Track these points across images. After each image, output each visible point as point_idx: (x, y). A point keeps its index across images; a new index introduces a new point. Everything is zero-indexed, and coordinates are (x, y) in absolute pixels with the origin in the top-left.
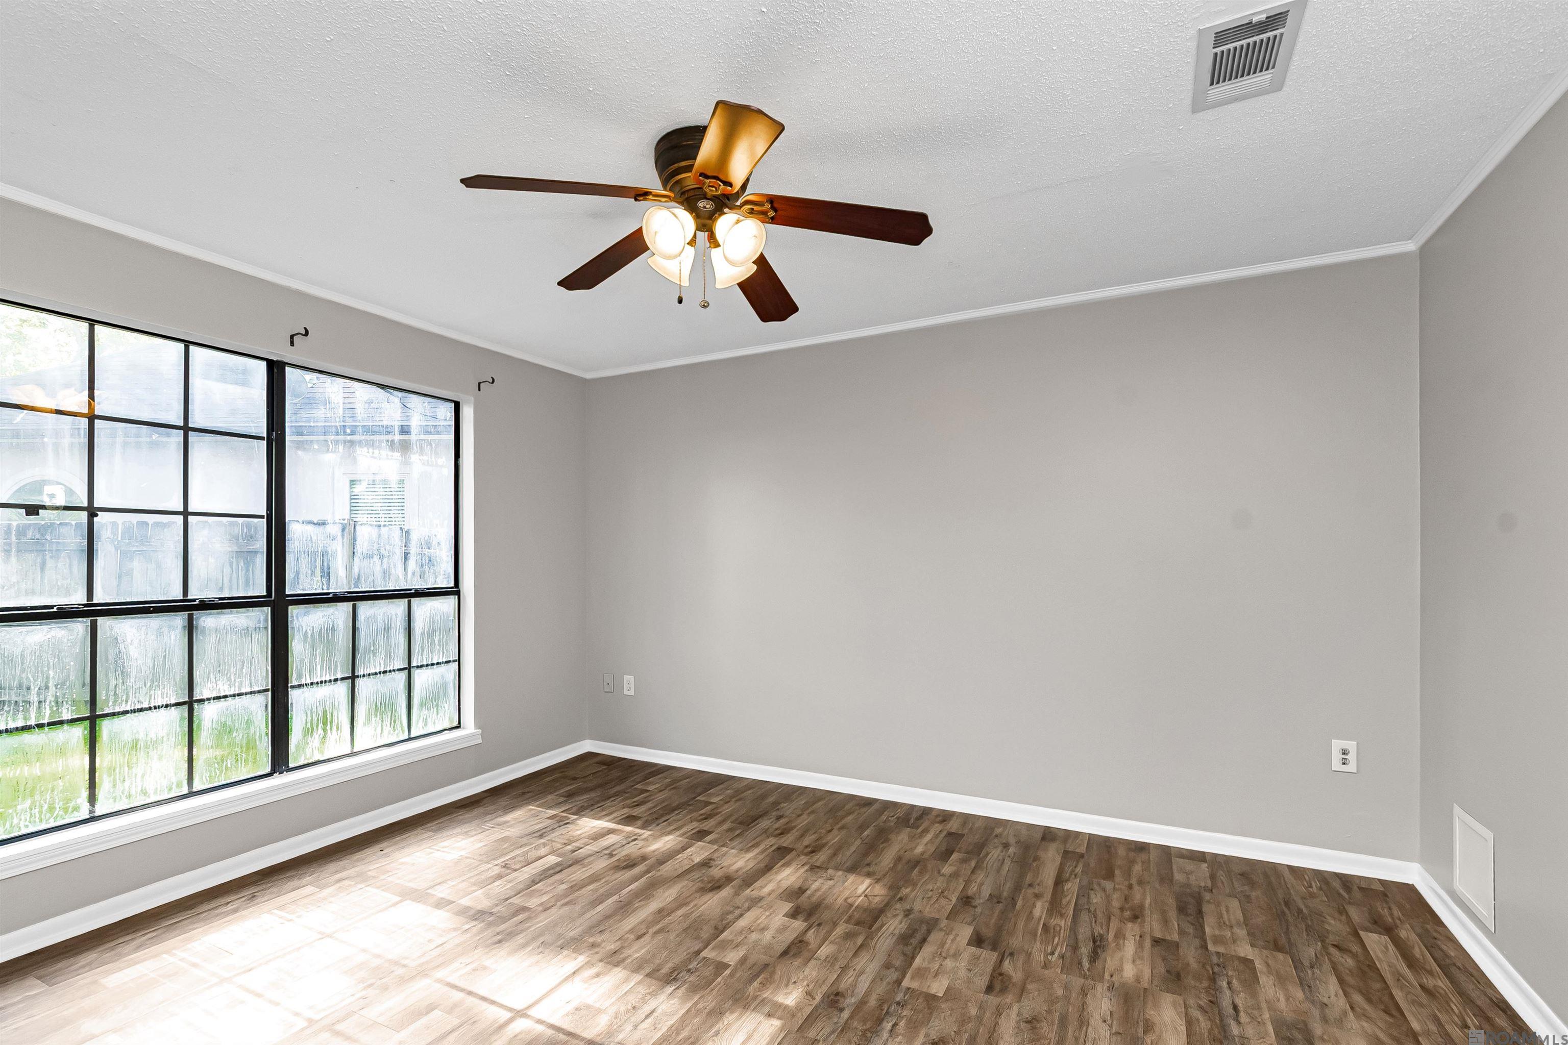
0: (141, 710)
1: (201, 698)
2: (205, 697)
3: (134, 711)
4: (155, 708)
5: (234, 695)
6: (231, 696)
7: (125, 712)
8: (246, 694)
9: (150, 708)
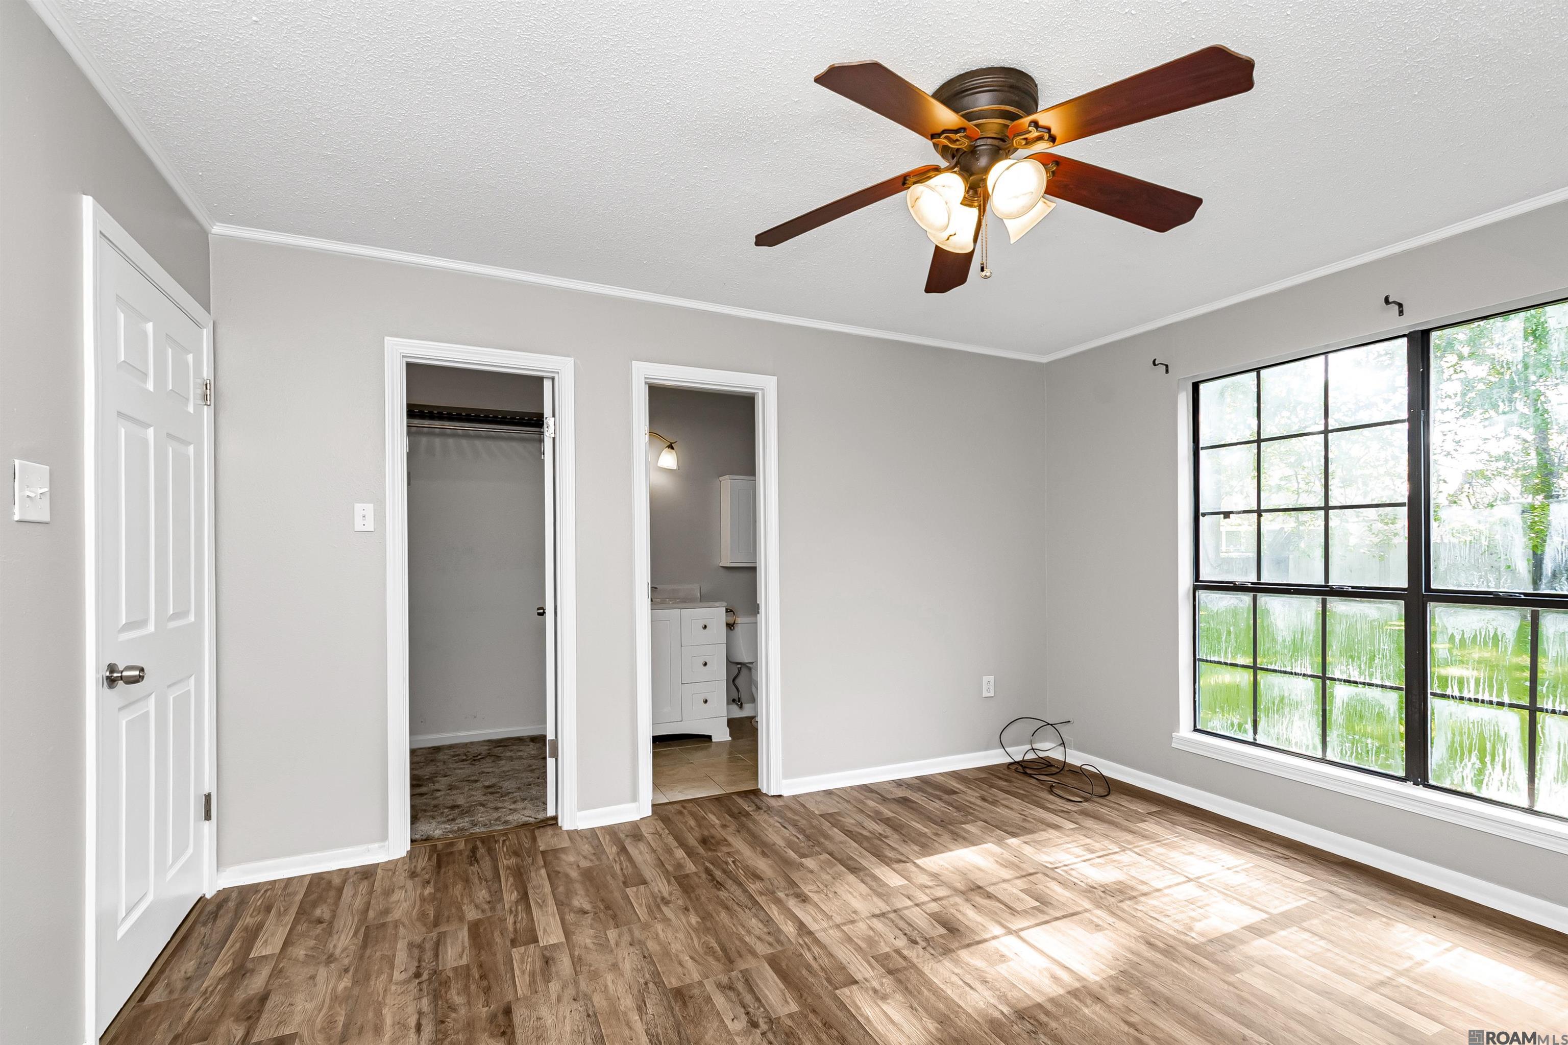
0: (1285, 672)
1: (1333, 676)
2: (1336, 677)
3: (1281, 672)
4: (1296, 674)
5: (1364, 684)
6: (1361, 683)
7: (1275, 671)
8: (1377, 686)
9: (1291, 673)
